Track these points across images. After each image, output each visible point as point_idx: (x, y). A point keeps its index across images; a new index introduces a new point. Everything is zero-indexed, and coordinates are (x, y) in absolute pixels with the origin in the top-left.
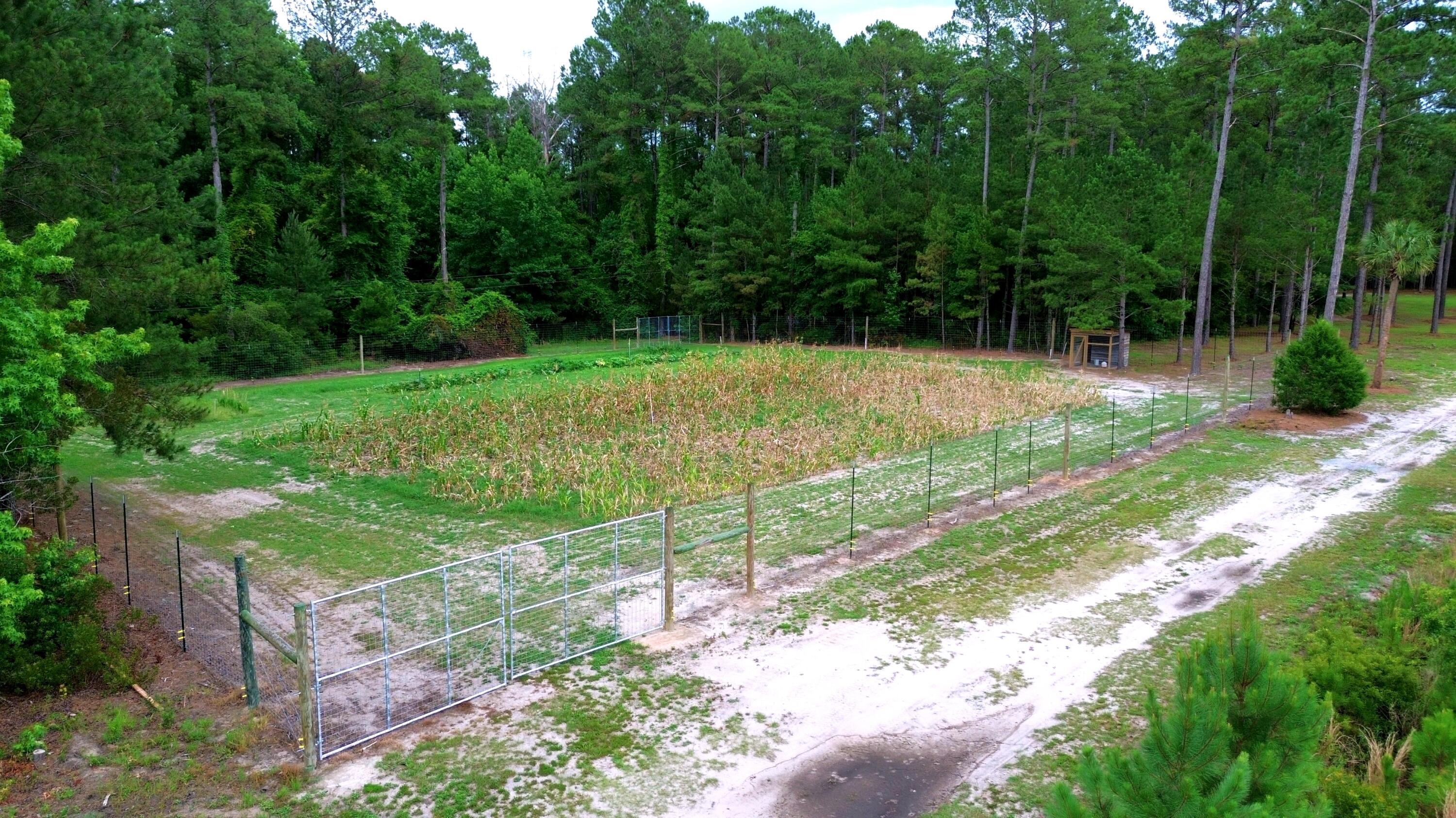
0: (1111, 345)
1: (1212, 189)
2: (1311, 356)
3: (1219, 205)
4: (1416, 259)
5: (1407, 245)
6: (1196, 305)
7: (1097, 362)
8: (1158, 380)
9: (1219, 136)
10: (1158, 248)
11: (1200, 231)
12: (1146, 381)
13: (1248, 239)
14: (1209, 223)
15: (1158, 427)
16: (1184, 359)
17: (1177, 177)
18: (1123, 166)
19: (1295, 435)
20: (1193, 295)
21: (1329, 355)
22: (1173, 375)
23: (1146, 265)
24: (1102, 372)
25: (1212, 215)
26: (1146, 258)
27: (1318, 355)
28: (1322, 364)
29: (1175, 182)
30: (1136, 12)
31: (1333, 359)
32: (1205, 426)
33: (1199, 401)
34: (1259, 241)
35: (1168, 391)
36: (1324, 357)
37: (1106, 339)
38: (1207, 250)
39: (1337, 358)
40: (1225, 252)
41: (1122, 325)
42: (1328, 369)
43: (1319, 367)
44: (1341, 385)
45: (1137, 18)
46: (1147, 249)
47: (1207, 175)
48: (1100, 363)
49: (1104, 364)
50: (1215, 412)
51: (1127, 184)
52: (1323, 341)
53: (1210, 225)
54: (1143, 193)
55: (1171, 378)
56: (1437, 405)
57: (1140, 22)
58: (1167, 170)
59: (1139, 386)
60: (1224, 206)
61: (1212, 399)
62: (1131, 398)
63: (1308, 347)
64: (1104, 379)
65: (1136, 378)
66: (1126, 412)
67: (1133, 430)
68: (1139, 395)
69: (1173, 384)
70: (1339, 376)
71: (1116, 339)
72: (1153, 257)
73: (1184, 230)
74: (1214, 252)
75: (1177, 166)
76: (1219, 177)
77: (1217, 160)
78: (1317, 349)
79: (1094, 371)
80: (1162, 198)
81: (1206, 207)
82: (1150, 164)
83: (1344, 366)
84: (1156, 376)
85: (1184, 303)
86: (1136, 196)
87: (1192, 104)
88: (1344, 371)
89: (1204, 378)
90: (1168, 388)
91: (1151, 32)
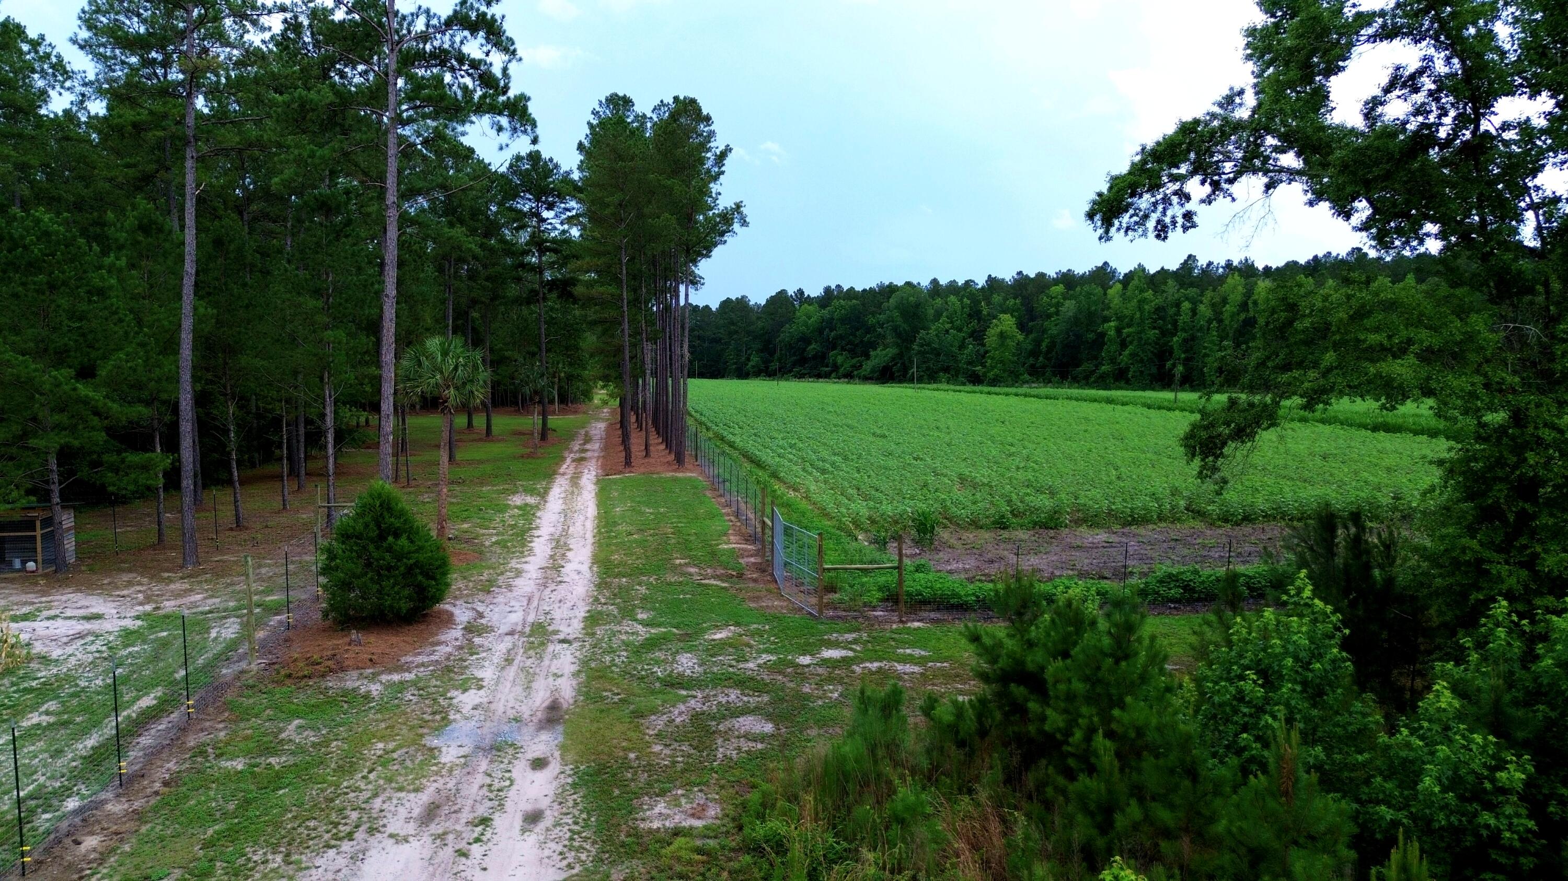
0: (39, 533)
1: (181, 286)
2: (372, 540)
3: (195, 309)
4: (468, 387)
5: (456, 368)
6: (179, 460)
7: (17, 564)
8: (130, 584)
9: (182, 210)
10: (103, 373)
11: (171, 346)
12: (106, 591)
13: (244, 360)
14: (183, 336)
15: (132, 712)
16: (170, 535)
17: (123, 262)
18: (22, 237)
19: (373, 678)
20: (172, 444)
21: (397, 535)
22: (154, 571)
23: (86, 402)
24: (27, 580)
25: (187, 324)
26: (84, 390)
27: (382, 537)
28: (389, 549)
29: (120, 270)
30: (32, 34)
31: (403, 541)
32: (220, 688)
33: (202, 624)
34: (258, 362)
35: (148, 608)
36: (391, 539)
37: (29, 525)
38: (186, 376)
39: (409, 538)
40: (209, 376)
41: (56, 499)
42: (399, 557)
43: (387, 556)
44: (420, 578)
45: (35, 44)
46: (86, 373)
47: (170, 262)
48: (24, 563)
49: (31, 565)
50: (233, 645)
51: (33, 266)
52: (386, 515)
53: (186, 339)
54: (64, 283)
55: (152, 578)
56: (519, 573)
57: (41, 50)
58: (105, 253)
59: (97, 604)
60: (201, 310)
61: (224, 614)
62: (80, 636)
63: (366, 526)
64: (30, 597)
65: (89, 587)
66: (69, 678)
67: (84, 732)
68: (94, 626)
69: (156, 589)
70: (416, 564)
71: (48, 522)
72: (96, 388)
73: (142, 345)
74: (195, 379)
75: (121, 248)
76: (190, 267)
77: (183, 243)
78: (379, 527)
79: (12, 581)
80: (102, 292)
81: (176, 313)
82: (74, 238)
83: (420, 549)
84: (126, 577)
85: (159, 458)
86: (52, 287)
87: (134, 166)
88: (422, 557)
89: (204, 572)
90: (148, 600)
91: (60, 69)
